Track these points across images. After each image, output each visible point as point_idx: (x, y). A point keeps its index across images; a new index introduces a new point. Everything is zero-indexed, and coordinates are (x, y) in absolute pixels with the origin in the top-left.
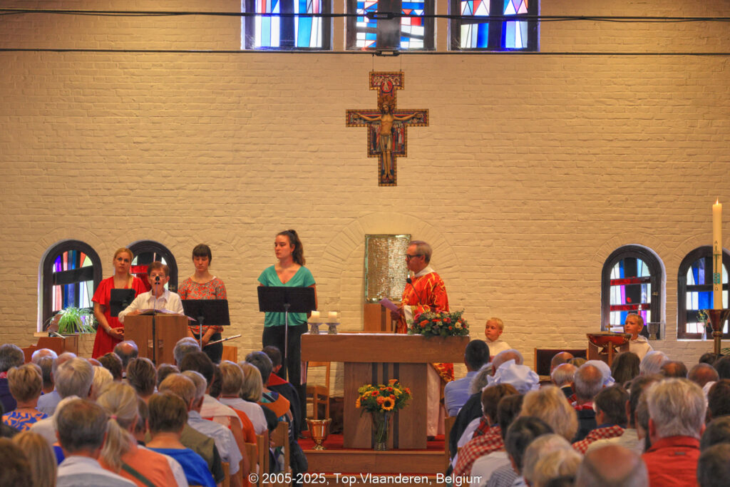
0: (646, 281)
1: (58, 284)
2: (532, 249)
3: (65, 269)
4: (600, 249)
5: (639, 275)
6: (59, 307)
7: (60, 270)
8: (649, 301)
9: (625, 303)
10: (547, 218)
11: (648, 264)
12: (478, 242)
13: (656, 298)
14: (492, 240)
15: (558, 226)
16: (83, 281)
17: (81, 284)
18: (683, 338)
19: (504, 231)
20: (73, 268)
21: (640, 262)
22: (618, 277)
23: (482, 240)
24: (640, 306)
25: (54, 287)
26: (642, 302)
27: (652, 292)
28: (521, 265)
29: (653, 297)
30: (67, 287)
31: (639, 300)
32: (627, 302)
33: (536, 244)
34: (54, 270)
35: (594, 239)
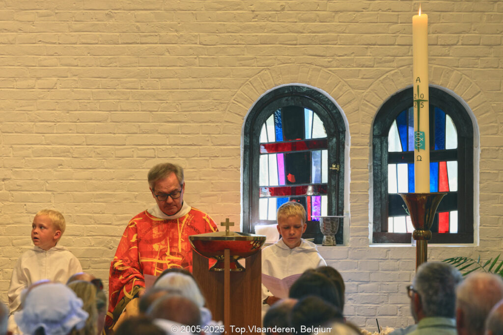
0: (319, 144)
2: (123, 93)
4: (239, 92)
5: (308, 136)
8: (325, 180)
9: (283, 184)
10: (148, 40)
11: (322, 118)
12: (31, 82)
13: (336, 175)
14: (55, 79)
15: (167, 54)
18: (383, 242)
19: (75, 62)
21: (309, 114)
22: (272, 139)
23: (38, 78)
24: (310, 188)
26: (313, 182)
27: (330, 165)
28: (105, 120)
29: (331, 172)
31: (308, 178)
32: (287, 182)
33: (129, 85)
35: (228, 75)
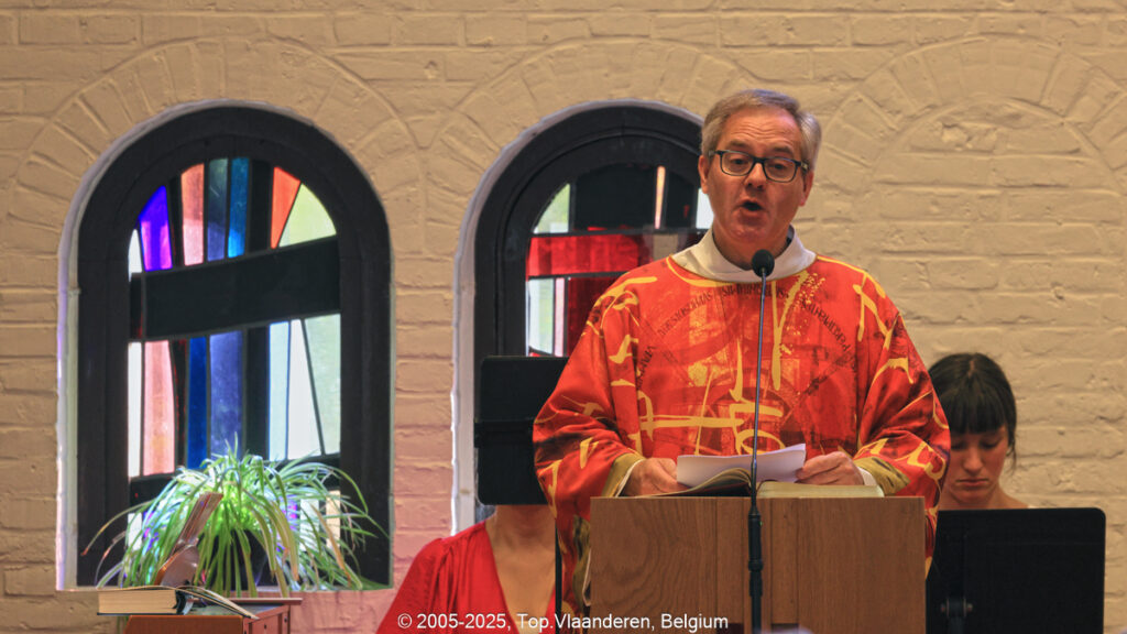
1: (153, 335)
3: (193, 255)
6: (159, 457)
7: (167, 263)
16: (284, 315)
17: (277, 331)
20: (234, 251)
25: (134, 349)
30: (203, 351)
34: (135, 265)
